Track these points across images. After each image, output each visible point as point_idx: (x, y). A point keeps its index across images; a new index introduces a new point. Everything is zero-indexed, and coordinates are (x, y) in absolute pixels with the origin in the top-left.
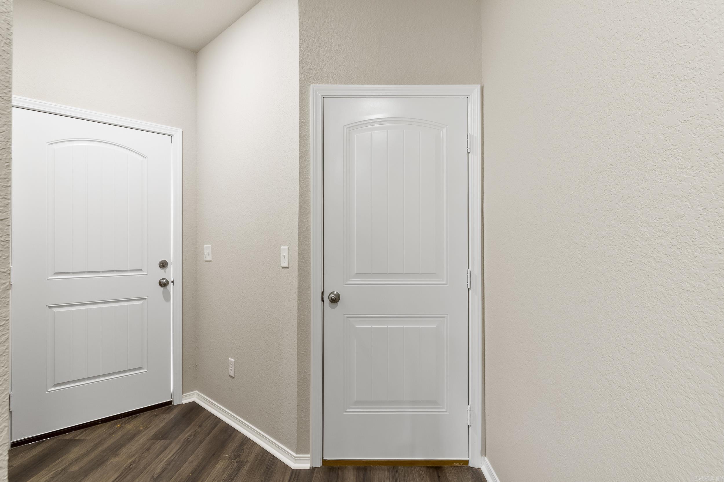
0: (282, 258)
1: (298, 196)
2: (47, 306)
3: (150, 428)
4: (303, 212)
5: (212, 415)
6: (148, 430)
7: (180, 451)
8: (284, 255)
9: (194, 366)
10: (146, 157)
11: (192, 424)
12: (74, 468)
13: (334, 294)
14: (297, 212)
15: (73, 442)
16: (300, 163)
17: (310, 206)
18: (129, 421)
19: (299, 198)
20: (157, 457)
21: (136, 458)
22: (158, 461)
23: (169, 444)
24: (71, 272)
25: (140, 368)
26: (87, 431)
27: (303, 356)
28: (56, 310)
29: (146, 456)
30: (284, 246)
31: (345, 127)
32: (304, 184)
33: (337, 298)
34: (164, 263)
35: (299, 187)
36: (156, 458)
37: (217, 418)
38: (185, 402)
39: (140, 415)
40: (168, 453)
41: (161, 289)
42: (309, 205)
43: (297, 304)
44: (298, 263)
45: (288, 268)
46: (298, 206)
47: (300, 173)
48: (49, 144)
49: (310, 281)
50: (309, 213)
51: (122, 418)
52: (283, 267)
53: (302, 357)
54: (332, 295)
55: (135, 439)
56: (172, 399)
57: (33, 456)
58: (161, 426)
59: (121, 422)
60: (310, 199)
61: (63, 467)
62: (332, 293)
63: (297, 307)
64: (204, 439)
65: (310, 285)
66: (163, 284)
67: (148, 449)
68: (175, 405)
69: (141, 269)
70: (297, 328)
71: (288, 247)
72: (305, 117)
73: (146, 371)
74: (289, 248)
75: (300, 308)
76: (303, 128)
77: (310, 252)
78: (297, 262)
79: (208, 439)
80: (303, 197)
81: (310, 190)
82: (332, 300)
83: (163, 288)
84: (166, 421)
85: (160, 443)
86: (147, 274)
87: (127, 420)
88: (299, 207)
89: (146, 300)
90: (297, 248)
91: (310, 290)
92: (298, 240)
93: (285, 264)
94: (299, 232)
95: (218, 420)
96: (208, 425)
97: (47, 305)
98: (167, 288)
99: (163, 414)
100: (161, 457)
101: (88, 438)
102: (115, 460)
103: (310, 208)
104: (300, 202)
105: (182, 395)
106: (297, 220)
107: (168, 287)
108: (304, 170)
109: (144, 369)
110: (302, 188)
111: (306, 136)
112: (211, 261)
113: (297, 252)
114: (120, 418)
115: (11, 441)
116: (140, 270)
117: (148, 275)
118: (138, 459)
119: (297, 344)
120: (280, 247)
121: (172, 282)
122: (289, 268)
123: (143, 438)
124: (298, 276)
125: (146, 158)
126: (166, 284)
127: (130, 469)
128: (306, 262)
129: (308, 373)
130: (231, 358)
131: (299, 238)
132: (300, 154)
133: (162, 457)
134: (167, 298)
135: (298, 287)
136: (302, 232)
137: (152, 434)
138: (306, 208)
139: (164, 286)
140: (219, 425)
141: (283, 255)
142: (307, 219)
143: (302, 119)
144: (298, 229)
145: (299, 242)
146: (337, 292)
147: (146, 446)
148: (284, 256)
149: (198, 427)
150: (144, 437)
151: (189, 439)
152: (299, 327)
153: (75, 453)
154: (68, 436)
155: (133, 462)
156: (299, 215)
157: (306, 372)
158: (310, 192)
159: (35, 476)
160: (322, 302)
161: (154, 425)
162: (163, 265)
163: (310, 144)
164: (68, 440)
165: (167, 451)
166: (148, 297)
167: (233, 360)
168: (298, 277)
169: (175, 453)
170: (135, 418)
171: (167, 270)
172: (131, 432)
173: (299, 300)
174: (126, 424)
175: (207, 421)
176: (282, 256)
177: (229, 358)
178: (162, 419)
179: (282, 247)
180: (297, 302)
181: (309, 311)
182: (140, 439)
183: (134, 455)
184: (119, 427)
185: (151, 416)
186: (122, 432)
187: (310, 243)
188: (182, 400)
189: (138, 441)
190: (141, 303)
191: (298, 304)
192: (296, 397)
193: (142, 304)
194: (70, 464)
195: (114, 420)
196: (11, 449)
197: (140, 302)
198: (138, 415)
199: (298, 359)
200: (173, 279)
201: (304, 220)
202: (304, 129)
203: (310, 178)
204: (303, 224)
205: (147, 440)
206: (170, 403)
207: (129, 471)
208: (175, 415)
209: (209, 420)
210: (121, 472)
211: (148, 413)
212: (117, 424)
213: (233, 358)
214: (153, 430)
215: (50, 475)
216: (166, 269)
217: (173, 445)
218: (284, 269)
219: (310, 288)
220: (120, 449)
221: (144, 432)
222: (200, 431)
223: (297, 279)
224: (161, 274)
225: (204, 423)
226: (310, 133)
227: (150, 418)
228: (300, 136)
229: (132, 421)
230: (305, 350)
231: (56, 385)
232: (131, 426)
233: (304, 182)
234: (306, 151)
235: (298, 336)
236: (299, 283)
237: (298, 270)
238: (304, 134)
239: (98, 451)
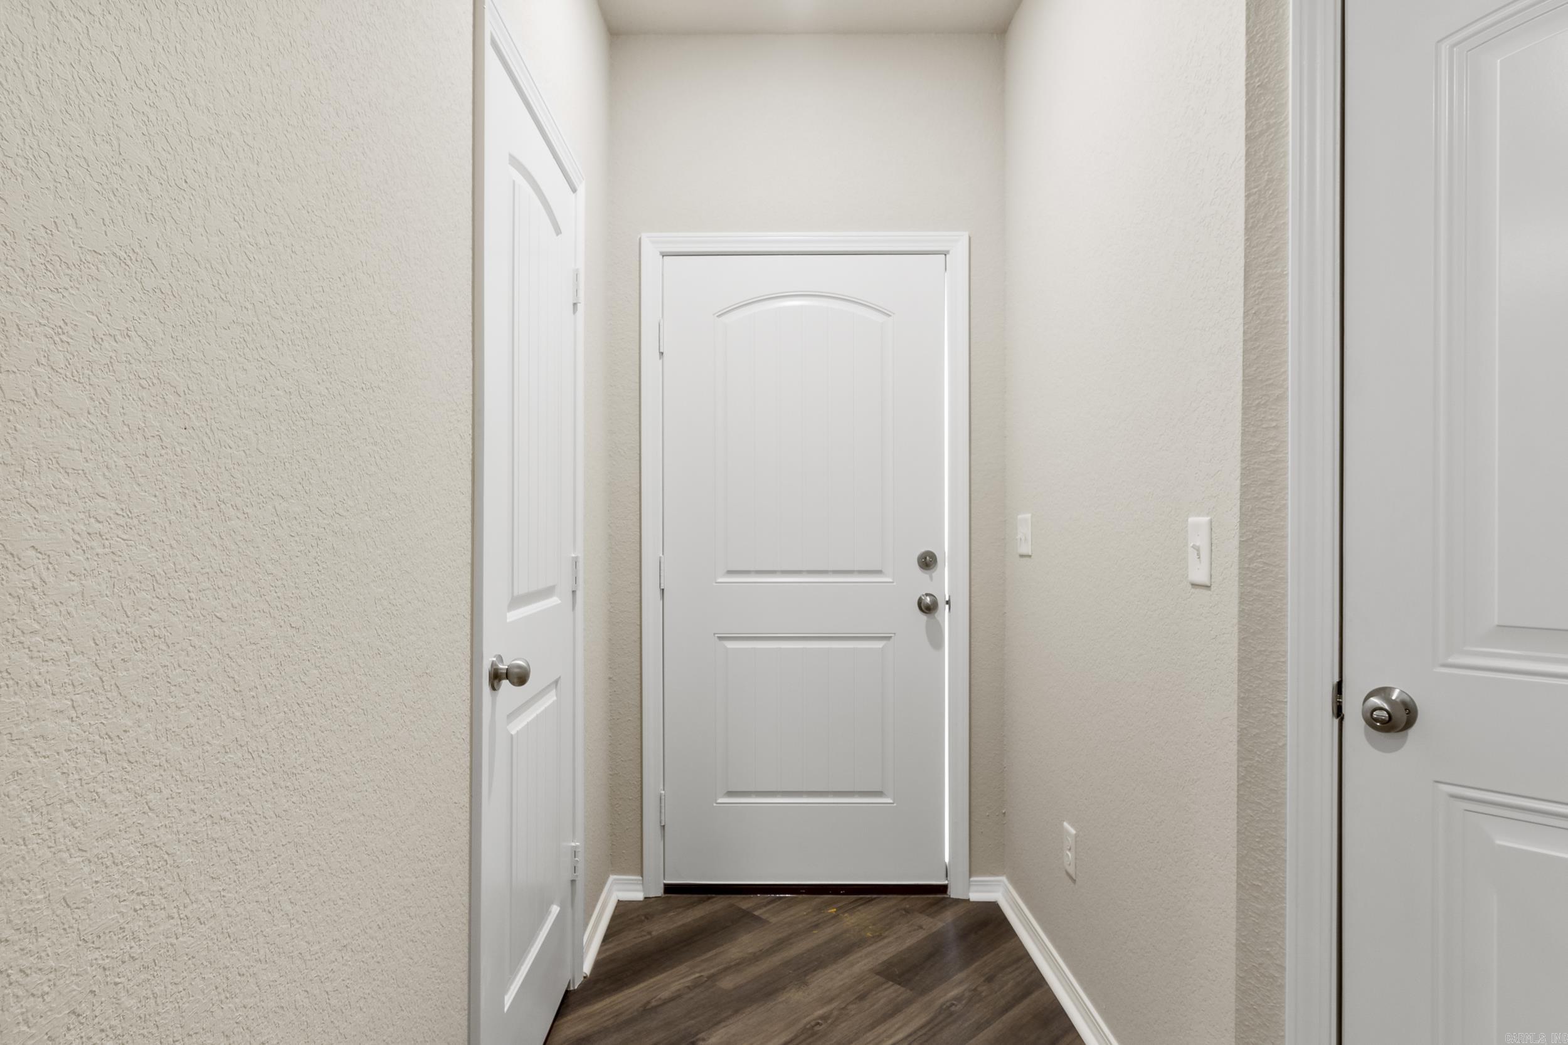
0: (1192, 554)
1: (1241, 344)
2: (716, 635)
3: (886, 941)
4: (1258, 399)
5: (1026, 957)
6: (881, 944)
7: (925, 1034)
8: (1198, 544)
9: (997, 814)
10: (890, 313)
11: (974, 966)
12: (727, 983)
13: (1388, 700)
14: (1238, 401)
15: (747, 919)
16: (1248, 230)
17: (1285, 372)
18: (853, 908)
19: (1245, 352)
20: (872, 1027)
21: (832, 1010)
22: (871, 1039)
23: (908, 1002)
24: (753, 571)
25: (879, 794)
26: (779, 902)
27: (1256, 894)
28: (730, 645)
29: (853, 1012)
30: (1199, 515)
31: (1445, 47)
32: (1263, 299)
33: (1400, 715)
34: (928, 558)
35: (1244, 313)
36: (869, 1031)
37: (1035, 969)
38: (975, 896)
39: (878, 898)
40: (897, 1026)
41: (923, 618)
42: (1283, 370)
43: (1235, 712)
44: (1240, 573)
45: (1208, 587)
46: (1239, 377)
47: (1247, 265)
48: (718, 316)
49: (1286, 639)
50: (1282, 398)
51: (843, 894)
52: (1194, 585)
53: (1256, 897)
54: (1376, 701)
55: (848, 958)
56: (946, 882)
57: (683, 925)
58: (909, 942)
59: (840, 904)
60: (1287, 348)
61: (712, 971)
62: (1383, 692)
63: (1235, 721)
64: (988, 1023)
65: (1286, 652)
66: (928, 608)
67: (862, 997)
68: (953, 899)
69: (880, 569)
70: (1234, 793)
71: (1209, 518)
72: (1267, 65)
73: (891, 801)
74: (1211, 522)
75: (1245, 728)
76: (1260, 105)
77: (1287, 537)
78: (1235, 570)
79: (998, 1026)
80: (1259, 346)
81: (1285, 317)
82: (1376, 720)
83: (928, 615)
84: (921, 935)
85: (891, 990)
86: (893, 582)
87: (851, 903)
88: (1243, 381)
89: (892, 640)
90: (1236, 521)
91: (1285, 672)
92: (1238, 496)
93: (1199, 574)
94: (1243, 469)
95: (1039, 981)
96: (1010, 985)
97: (714, 634)
98: (935, 618)
99: (921, 913)
100: (881, 1031)
101: (773, 920)
102: (795, 996)
103: (1286, 380)
104: (1246, 366)
105: (970, 877)
106: (1235, 426)
107: (937, 615)
108: (1263, 249)
109: (888, 797)
110: (1255, 313)
111: (1273, 130)
112: (1030, 556)
113: (1237, 537)
114: (839, 894)
115: (665, 882)
116: (879, 572)
117: (895, 584)
118: (835, 1013)
119: (1236, 849)
120: (1187, 520)
121: (948, 602)
122: (1213, 588)
123: (863, 963)
124: (1240, 617)
125: (890, 316)
126: (932, 607)
127: (812, 1035)
128: (1272, 571)
129: (1278, 962)
130: (1069, 823)
131: (1245, 489)
132: (1247, 197)
133: (883, 1033)
134: (936, 641)
135: (1239, 656)
136: (1256, 466)
137: (885, 958)
138: (1271, 382)
139: (927, 612)
140: (1033, 996)
141: (1191, 545)
142: (1277, 420)
143: (1258, 75)
144: (1239, 458)
145: (1243, 499)
146: (1402, 692)
147: (861, 987)
148: (1197, 549)
149: (983, 979)
150: (866, 961)
151: (953, 1008)
152: (1241, 793)
153: (744, 944)
154: (746, 903)
155: (824, 1018)
156: (1245, 410)
157: (1268, 953)
158: (1288, 322)
159: (668, 971)
160: (1336, 721)
161: (895, 936)
162: (927, 562)
163: (1285, 154)
164: (744, 911)
165: (899, 1019)
166: (895, 634)
167: (1073, 831)
168: (1239, 622)
169: (910, 1035)
170: (869, 901)
171: (936, 573)
172: (848, 935)
173: (1243, 698)
174: (846, 912)
175: (1009, 970)
176: (1190, 550)
177: (1064, 821)
178: (916, 928)
179: (1191, 520)
180: (1236, 707)
181: (1280, 744)
182: (858, 962)
183: (831, 1000)
184: (831, 913)
185: (898, 910)
186: (832, 928)
187: (1285, 506)
188: (968, 890)
189: (852, 965)
190: (881, 646)
191: (1238, 715)
192: (1233, 1025)
193: (882, 648)
194: (726, 969)
195: (828, 894)
196: (664, 896)
197: (879, 645)
198: (875, 898)
199: (1240, 901)
200: (949, 597)
201: (1264, 426)
202: (1264, 106)
203: (1287, 274)
204: (1257, 440)
205: (871, 970)
206: (943, 889)
207: (809, 1037)
208: (944, 924)
209: (1017, 969)
210: (793, 1035)
211: (894, 900)
212: (829, 905)
213: (1072, 826)
214: (888, 949)
215: (687, 980)
216: (933, 572)
217: (914, 1008)
218: (1198, 590)
219: (1285, 662)
220: (815, 970)
221: (871, 945)
222: (984, 994)
223: (1236, 628)
224: (922, 584)
225: (1001, 975)
226: (1287, 115)
227: (893, 913)
228: (1247, 136)
229: (860, 908)
230: (1264, 878)
231: (730, 794)
232: (852, 921)
233: (1263, 292)
234: (1270, 181)
235: (1238, 821)
236: (1243, 642)
237: (1241, 598)
238: (1264, 122)
239: (776, 959)
